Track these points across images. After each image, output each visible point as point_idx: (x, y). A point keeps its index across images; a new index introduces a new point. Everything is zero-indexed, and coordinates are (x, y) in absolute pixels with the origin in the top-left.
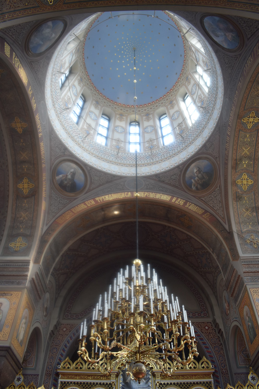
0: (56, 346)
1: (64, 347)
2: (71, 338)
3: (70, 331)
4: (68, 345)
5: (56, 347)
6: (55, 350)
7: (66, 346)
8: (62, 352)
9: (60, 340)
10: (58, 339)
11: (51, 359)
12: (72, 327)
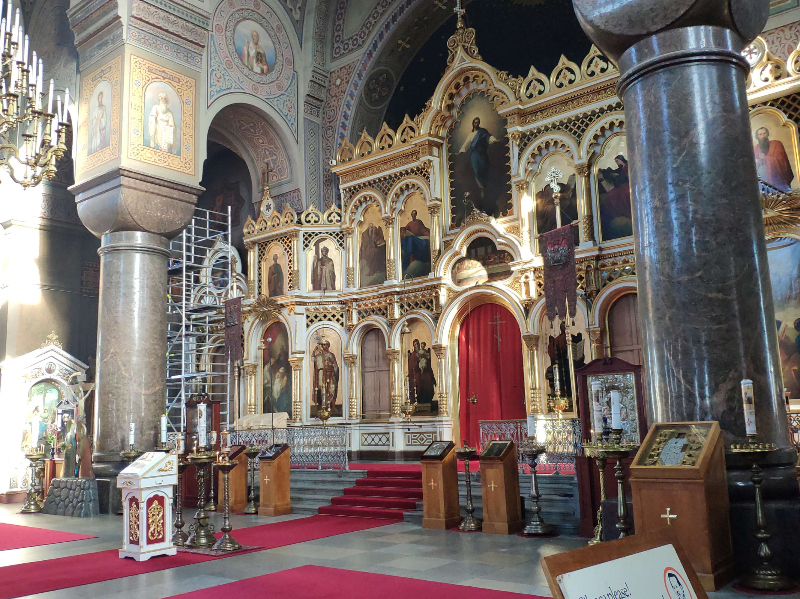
2: (352, 96)
5: (331, 124)
6: (330, 132)
7: (346, 117)
8: (341, 130)
9: (334, 108)
10: (330, 107)
11: (328, 151)
12: (349, 71)
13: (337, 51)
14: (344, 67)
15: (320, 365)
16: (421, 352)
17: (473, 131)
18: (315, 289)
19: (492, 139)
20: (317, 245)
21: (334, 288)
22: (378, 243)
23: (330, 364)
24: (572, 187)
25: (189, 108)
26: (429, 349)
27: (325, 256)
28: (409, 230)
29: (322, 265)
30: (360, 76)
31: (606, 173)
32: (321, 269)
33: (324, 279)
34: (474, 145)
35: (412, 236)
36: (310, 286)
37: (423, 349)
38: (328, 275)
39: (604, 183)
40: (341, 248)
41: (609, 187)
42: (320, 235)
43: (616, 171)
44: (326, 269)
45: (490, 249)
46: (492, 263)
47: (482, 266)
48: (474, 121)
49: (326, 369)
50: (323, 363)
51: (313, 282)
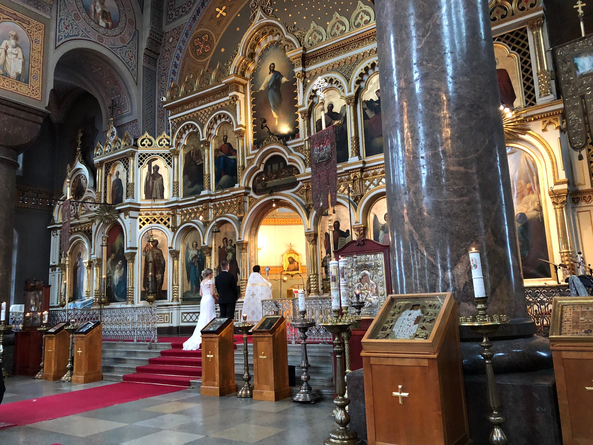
0: (164, 70)
1: (174, 68)
2: (180, 49)
3: (178, 40)
4: (178, 62)
5: (165, 72)
6: (163, 78)
7: (176, 66)
8: (172, 76)
9: (167, 60)
10: (164, 59)
11: (162, 92)
12: (179, 31)
13: (171, 16)
14: (175, 28)
15: (151, 259)
16: (229, 247)
17: (270, 73)
18: (147, 198)
19: (284, 80)
20: (149, 163)
21: (162, 197)
22: (197, 162)
23: (158, 258)
24: (344, 115)
25: (38, 47)
26: (235, 245)
27: (156, 172)
28: (221, 151)
29: (153, 179)
30: (187, 35)
31: (370, 103)
32: (153, 182)
33: (154, 190)
34: (270, 84)
35: (223, 156)
36: (144, 196)
37: (231, 245)
38: (158, 187)
39: (368, 112)
40: (169, 166)
41: (371, 115)
42: (152, 156)
43: (377, 102)
44: (157, 182)
45: (282, 164)
46: (283, 176)
47: (276, 178)
48: (270, 66)
49: (154, 262)
50: (153, 257)
51: (146, 193)
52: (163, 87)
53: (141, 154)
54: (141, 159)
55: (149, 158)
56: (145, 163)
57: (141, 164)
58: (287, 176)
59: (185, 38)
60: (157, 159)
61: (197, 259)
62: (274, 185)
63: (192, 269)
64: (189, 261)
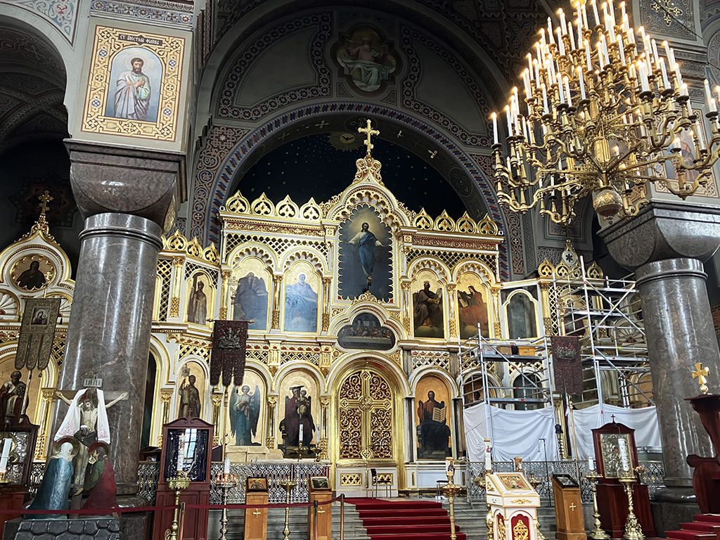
0: (208, 168)
1: (225, 172)
2: (238, 156)
3: (235, 143)
4: (233, 169)
6: (207, 176)
7: (228, 170)
8: (222, 180)
12: (237, 135)
13: (225, 111)
14: (232, 129)
15: (186, 400)
16: (302, 399)
17: (362, 231)
18: (190, 320)
19: (378, 243)
20: (195, 277)
21: (204, 322)
22: (258, 292)
23: (194, 400)
24: (440, 297)
26: (310, 397)
27: (201, 290)
29: (197, 298)
30: (250, 144)
31: (462, 295)
32: (197, 302)
33: (197, 312)
34: (362, 241)
36: (185, 317)
37: (303, 396)
38: (201, 309)
39: (462, 301)
40: (214, 286)
41: (465, 305)
42: (199, 269)
43: (469, 295)
44: (200, 303)
45: (374, 325)
46: (375, 335)
47: (367, 335)
48: (363, 224)
49: (190, 405)
50: (189, 397)
51: (189, 313)
52: (205, 187)
53: (189, 263)
54: (188, 269)
55: (197, 271)
56: (191, 276)
57: (188, 276)
58: (380, 337)
59: (247, 147)
60: (203, 274)
61: (247, 407)
62: (365, 341)
63: (240, 419)
64: (235, 409)
